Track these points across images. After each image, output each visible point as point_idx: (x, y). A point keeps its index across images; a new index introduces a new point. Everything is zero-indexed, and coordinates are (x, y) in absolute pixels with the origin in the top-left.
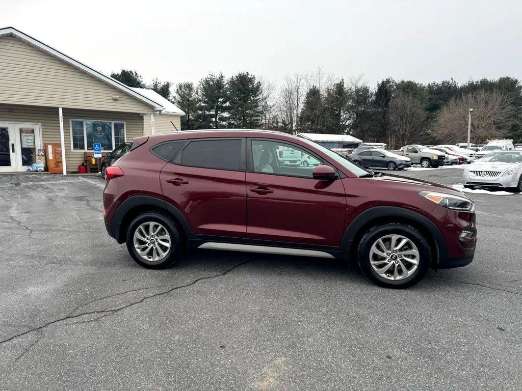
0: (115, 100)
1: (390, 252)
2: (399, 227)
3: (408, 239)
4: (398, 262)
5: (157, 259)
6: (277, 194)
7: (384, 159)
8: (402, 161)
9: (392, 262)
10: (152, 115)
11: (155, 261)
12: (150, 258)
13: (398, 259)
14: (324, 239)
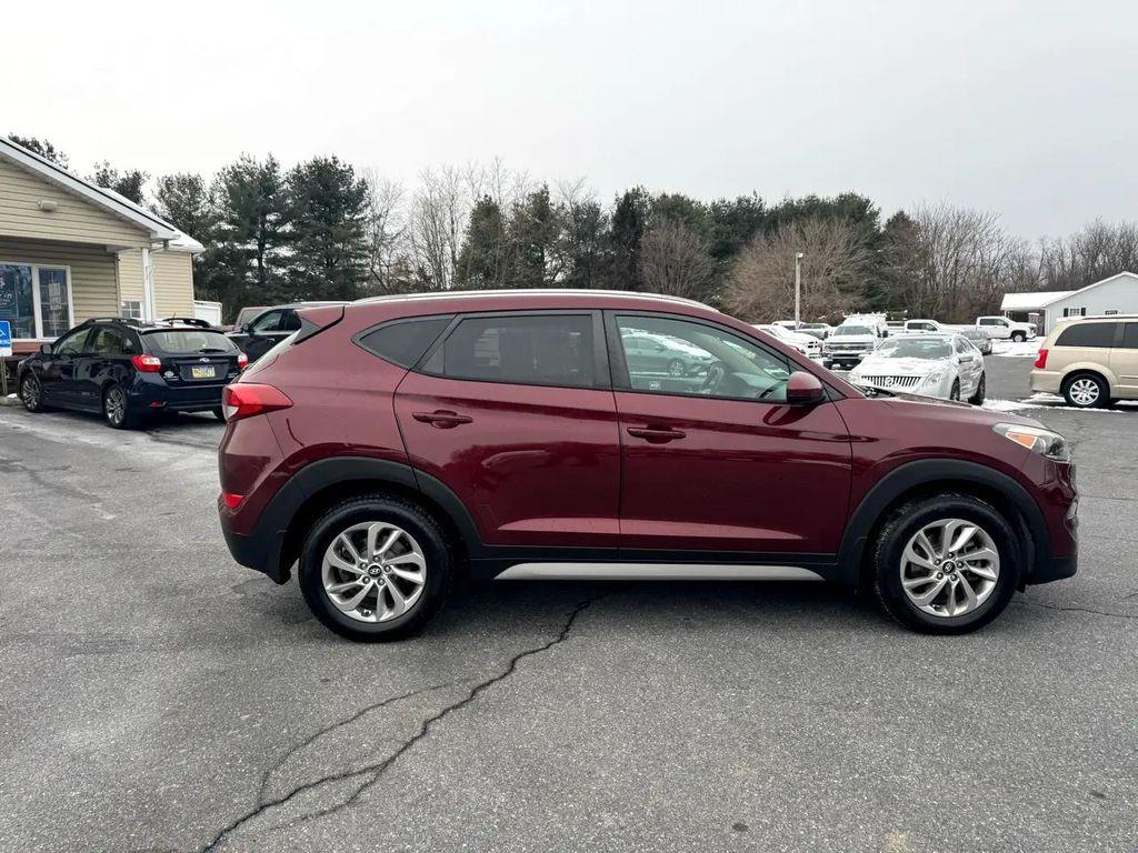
0: (47, 211)
1: (941, 557)
3: (978, 528)
4: (956, 577)
5: (387, 615)
6: (694, 440)
7: (662, 354)
8: (697, 358)
9: (946, 578)
10: (145, 251)
11: (383, 622)
12: (367, 615)
13: (957, 572)
14: (800, 538)
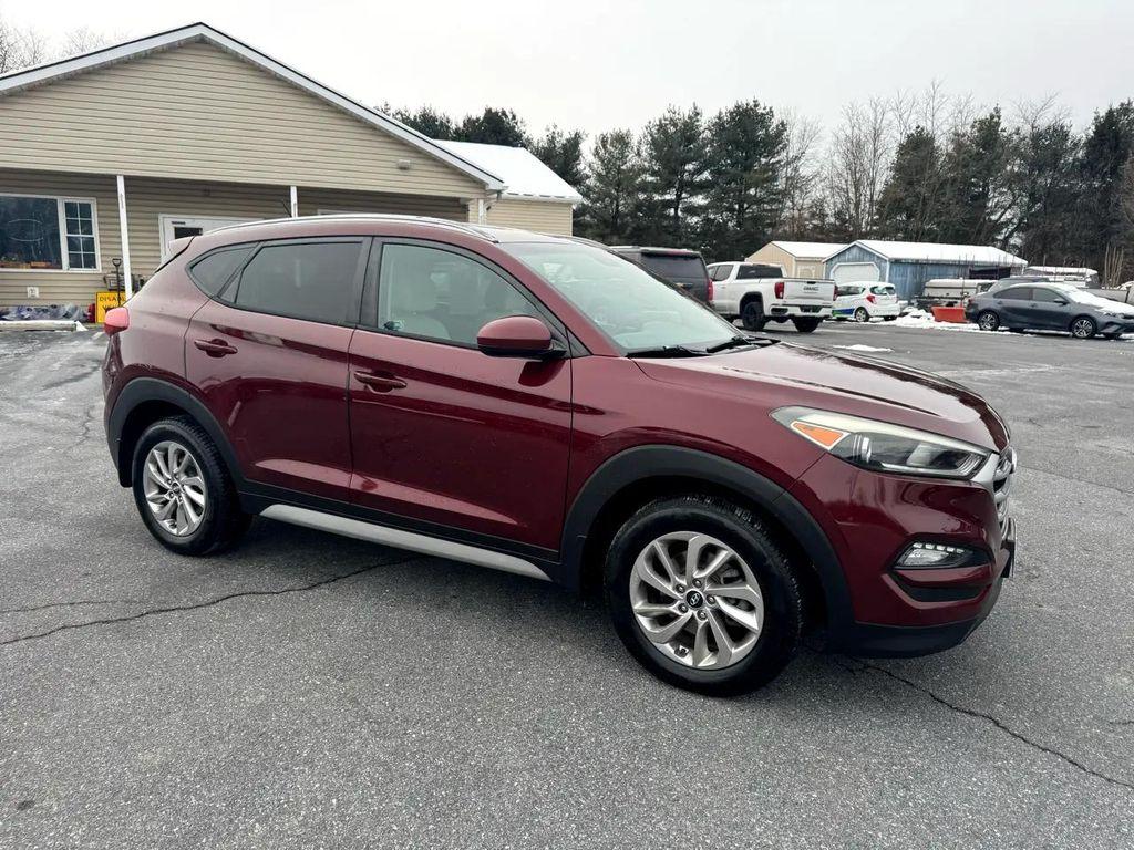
0: (403, 168)
1: (684, 583)
2: (707, 510)
3: (733, 552)
4: (705, 615)
5: (184, 530)
6: (414, 389)
7: (1065, 309)
8: (1114, 315)
9: (691, 612)
10: (481, 202)
11: (182, 536)
12: (174, 526)
13: (707, 609)
14: (515, 523)
